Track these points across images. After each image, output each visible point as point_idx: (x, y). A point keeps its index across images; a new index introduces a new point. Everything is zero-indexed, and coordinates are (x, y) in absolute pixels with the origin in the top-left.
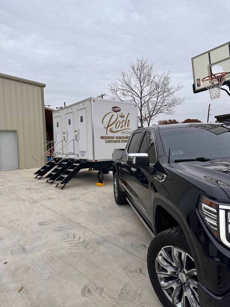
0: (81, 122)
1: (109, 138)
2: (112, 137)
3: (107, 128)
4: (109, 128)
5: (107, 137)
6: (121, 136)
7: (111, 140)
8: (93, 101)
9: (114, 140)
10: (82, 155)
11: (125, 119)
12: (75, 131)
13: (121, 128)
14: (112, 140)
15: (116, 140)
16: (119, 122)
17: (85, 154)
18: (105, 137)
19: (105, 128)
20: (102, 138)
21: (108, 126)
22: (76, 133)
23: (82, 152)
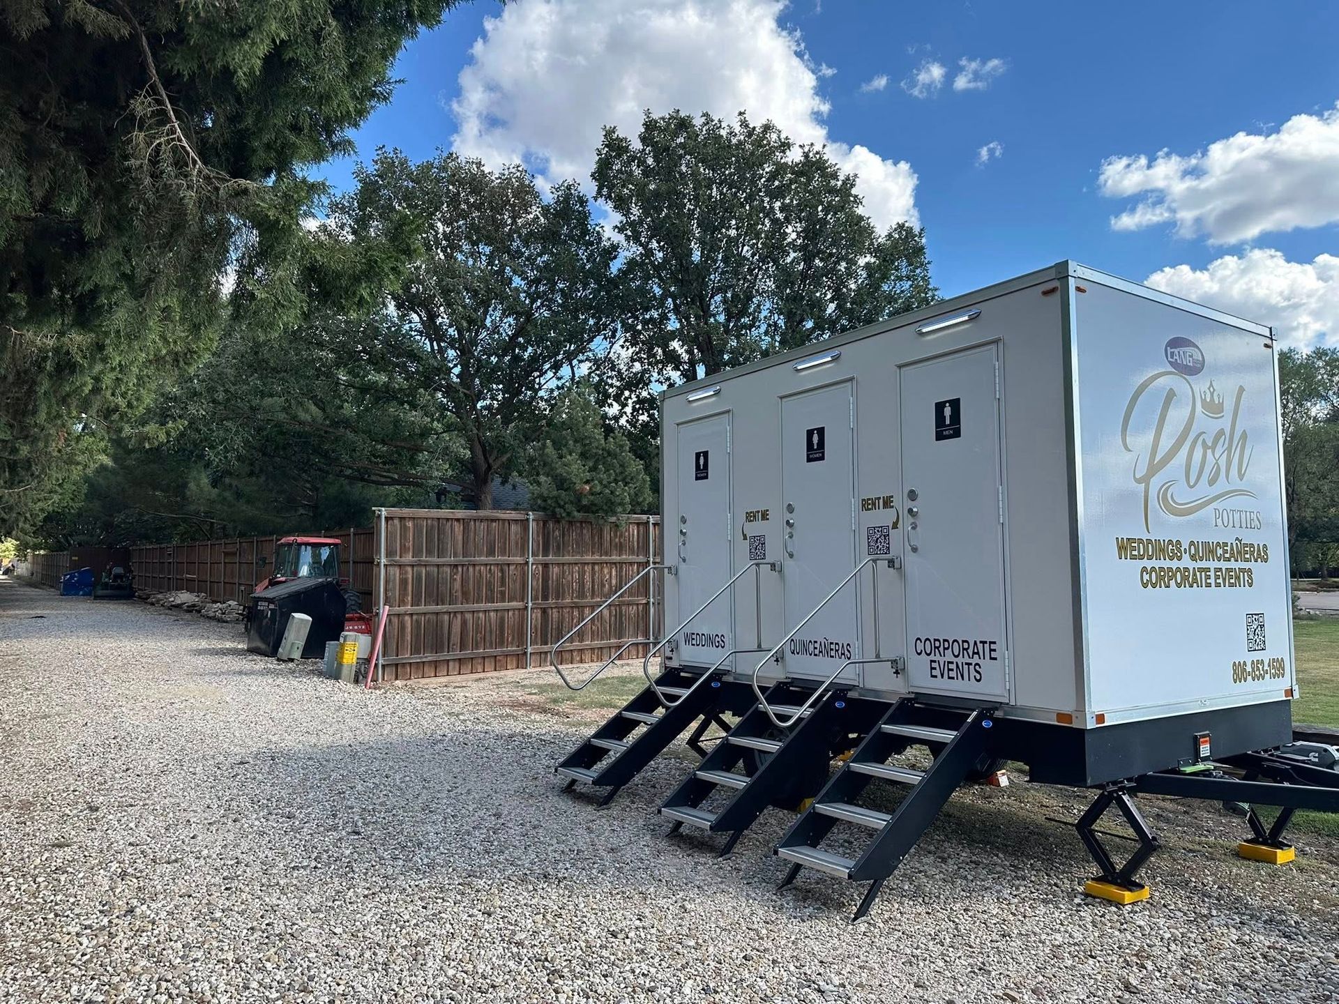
0: (940, 437)
1: (1160, 549)
2: (1170, 542)
3: (1145, 480)
4: (1156, 482)
5: (1149, 541)
6: (1213, 539)
7: (1166, 564)
8: (1078, 289)
9: (1182, 565)
10: (947, 671)
11: (1226, 423)
12: (868, 504)
13: (1212, 482)
14: (1174, 564)
15: (1191, 565)
16: (1200, 441)
17: (986, 664)
18: (1140, 541)
19: (1138, 481)
20: (1125, 547)
21: (1153, 469)
22: (883, 517)
23: (939, 645)
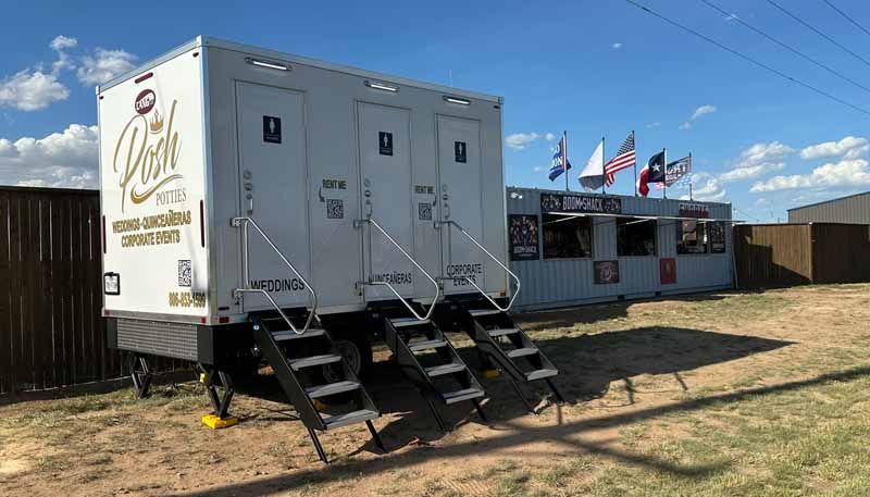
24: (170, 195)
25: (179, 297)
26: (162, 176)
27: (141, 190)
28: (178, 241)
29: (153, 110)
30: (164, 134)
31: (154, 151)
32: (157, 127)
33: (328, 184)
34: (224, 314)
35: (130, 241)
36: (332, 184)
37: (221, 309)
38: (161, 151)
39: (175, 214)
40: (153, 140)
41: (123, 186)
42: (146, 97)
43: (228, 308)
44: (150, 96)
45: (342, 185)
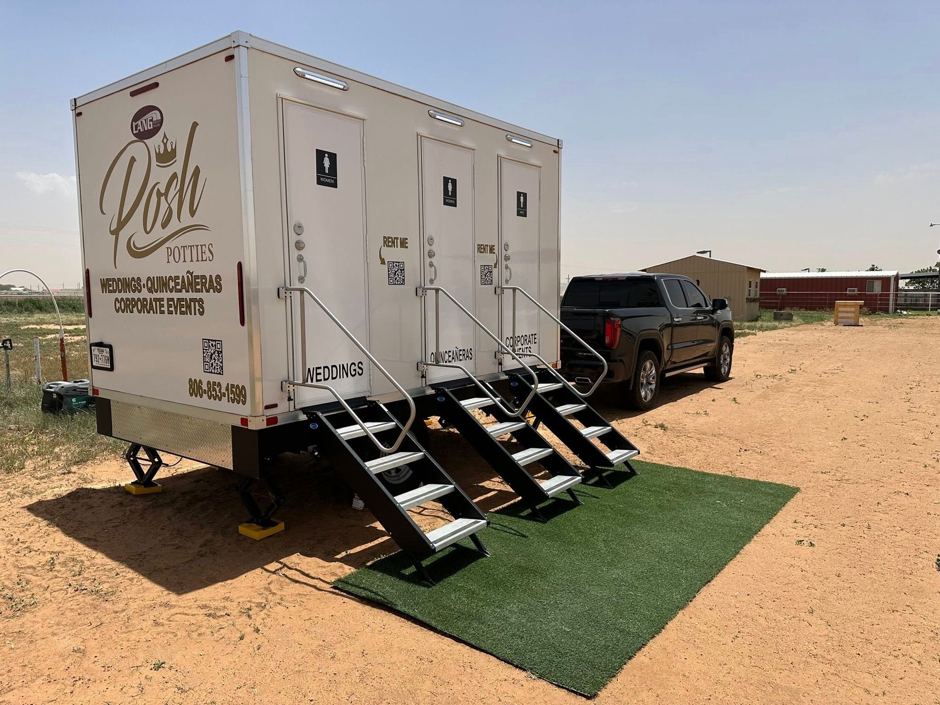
24: (188, 252)
25: (205, 387)
26: (174, 225)
27: (142, 241)
28: (202, 314)
29: (160, 134)
30: (177, 167)
31: (163, 191)
32: (166, 157)
33: (389, 242)
34: (271, 412)
35: (127, 306)
36: (393, 242)
37: (267, 407)
38: (173, 192)
39: (197, 277)
40: (161, 175)
41: (115, 233)
42: (149, 116)
43: (275, 406)
44: (155, 115)
45: (404, 243)
